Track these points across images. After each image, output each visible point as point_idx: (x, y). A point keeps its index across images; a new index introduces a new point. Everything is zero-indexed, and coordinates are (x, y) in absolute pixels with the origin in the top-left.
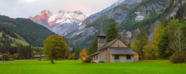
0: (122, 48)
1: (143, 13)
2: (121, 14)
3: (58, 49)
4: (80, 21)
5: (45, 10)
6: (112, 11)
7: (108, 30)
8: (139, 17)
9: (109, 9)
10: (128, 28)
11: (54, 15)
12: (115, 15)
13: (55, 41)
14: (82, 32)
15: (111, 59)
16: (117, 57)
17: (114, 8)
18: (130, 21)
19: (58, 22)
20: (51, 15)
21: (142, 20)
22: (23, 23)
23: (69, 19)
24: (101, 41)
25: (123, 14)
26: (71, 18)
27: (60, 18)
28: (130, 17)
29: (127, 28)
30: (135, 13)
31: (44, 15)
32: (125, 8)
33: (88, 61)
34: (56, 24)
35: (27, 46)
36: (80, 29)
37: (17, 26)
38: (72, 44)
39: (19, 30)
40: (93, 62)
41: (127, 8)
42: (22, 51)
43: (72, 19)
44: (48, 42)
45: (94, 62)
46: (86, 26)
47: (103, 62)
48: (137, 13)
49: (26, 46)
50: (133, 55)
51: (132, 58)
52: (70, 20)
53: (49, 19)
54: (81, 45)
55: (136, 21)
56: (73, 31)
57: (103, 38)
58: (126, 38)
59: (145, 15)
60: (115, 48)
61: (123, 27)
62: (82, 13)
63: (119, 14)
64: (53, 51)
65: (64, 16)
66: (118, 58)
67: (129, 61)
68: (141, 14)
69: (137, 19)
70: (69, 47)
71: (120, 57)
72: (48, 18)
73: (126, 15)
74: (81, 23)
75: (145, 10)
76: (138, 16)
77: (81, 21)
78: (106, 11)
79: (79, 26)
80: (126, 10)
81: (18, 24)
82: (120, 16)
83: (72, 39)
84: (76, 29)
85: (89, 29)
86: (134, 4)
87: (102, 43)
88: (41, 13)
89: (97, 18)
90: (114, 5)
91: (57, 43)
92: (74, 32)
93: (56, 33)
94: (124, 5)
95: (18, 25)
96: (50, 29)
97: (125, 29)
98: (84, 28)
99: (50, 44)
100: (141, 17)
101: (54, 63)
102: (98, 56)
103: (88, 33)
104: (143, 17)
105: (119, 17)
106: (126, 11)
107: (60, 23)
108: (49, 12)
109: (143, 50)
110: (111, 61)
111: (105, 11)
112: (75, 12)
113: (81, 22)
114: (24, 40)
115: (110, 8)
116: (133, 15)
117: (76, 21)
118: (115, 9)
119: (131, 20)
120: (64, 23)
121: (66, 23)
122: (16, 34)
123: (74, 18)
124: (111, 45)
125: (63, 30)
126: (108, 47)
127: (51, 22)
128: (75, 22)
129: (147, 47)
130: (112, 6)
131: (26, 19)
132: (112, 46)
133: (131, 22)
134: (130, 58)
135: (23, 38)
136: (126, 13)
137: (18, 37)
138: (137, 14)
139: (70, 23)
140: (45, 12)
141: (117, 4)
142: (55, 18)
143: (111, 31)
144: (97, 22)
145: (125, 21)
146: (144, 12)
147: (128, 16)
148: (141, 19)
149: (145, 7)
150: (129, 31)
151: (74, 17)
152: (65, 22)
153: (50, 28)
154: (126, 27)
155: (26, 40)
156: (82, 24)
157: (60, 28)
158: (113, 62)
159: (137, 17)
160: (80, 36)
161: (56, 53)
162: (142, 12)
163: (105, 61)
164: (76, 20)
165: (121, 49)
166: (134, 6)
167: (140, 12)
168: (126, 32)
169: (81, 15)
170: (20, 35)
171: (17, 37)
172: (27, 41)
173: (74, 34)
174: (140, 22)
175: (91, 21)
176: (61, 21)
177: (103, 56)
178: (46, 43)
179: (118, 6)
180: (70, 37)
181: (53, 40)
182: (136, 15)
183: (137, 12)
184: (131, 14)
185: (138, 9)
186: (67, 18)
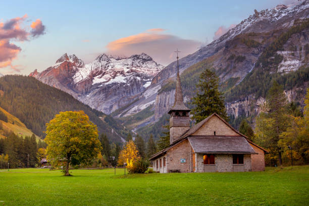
0: (224, 138)
1: (298, 52)
2: (244, 58)
3: (77, 144)
4: (147, 78)
5: (66, 54)
6: (221, 51)
7: (201, 96)
8: (288, 62)
9: (215, 47)
10: (261, 91)
11: (87, 66)
12: (229, 59)
13: (72, 125)
14: (151, 103)
15: (196, 164)
16: (210, 159)
17: (227, 42)
18: (266, 73)
19: (97, 80)
20: (81, 67)
21: (295, 70)
22: (19, 86)
23: (122, 73)
24: (178, 123)
25: (247, 58)
26: (126, 70)
27: (101, 72)
28: (266, 64)
29: (259, 91)
30: (279, 53)
31: (65, 68)
32: (253, 42)
33: (139, 170)
34: (92, 86)
35: (26, 138)
36: (146, 96)
37: (5, 95)
38: (130, 131)
39: (10, 102)
40: (151, 172)
41: (259, 44)
42: (17, 150)
43: (128, 72)
44: (56, 127)
45: (154, 172)
46: (160, 88)
47: (178, 171)
48: (284, 53)
49: (24, 138)
50: (248, 154)
51: (246, 161)
52: (124, 75)
53: (77, 74)
54: (150, 132)
55: (280, 73)
56: (132, 101)
57: (181, 114)
58: (256, 113)
59: (303, 58)
60: (206, 138)
61: (248, 88)
62: (151, 60)
63: (239, 57)
64: (66, 146)
65: (110, 68)
66: (213, 162)
67: (239, 168)
68: (293, 54)
69: (283, 68)
70: (122, 139)
71: (217, 160)
72: (75, 72)
73: (255, 59)
74: (150, 83)
75: (303, 44)
76: (285, 61)
77: (149, 78)
78: (209, 51)
79: (145, 89)
80: (256, 47)
81: (8, 88)
82: (242, 61)
83: (130, 120)
84: (138, 96)
85: (168, 96)
86: (274, 33)
87: (180, 128)
88: (57, 62)
89: (186, 68)
90: (227, 38)
91: (74, 128)
92: (133, 103)
93: (93, 108)
94: (250, 35)
95: (9, 92)
96: (79, 98)
97: (253, 92)
98: (156, 93)
99: (59, 131)
100: (293, 62)
101: (70, 175)
102: (166, 156)
103: (165, 106)
104: (297, 62)
105: (240, 64)
106: (256, 51)
107: (101, 84)
108: (76, 60)
109: (280, 142)
110: (196, 169)
111: (206, 52)
112: (136, 56)
113: (150, 81)
114: (23, 124)
115: (217, 43)
116: (273, 58)
117: (139, 78)
118: (228, 45)
119: (269, 70)
120: (110, 82)
121: (115, 84)
122: (5, 112)
123: (132, 71)
124: (197, 131)
125: (110, 100)
126: (190, 136)
127: (82, 82)
128: (135, 79)
129: (289, 133)
130: (221, 39)
131: (26, 76)
132: (198, 134)
133: (268, 75)
134: (241, 162)
135: (20, 120)
136: (256, 55)
137: (8, 117)
138: (282, 57)
139: (124, 84)
140: (68, 59)
141: (233, 35)
142: (89, 73)
143: (207, 98)
144: (188, 79)
145: (254, 74)
146: (301, 50)
147: (260, 60)
148: (292, 67)
149: (302, 38)
150: (264, 97)
151: (134, 69)
152: (112, 81)
153: (79, 96)
154: (256, 87)
155: (26, 125)
156: (153, 85)
157: (102, 95)
158: (201, 171)
159: (283, 63)
160: (148, 111)
161: (75, 152)
162: (296, 50)
163: (182, 170)
164: (138, 75)
165: (220, 140)
166: (275, 37)
167: (291, 50)
168: (256, 99)
169: (149, 65)
170: (13, 112)
171: (6, 117)
172: (30, 127)
173: (133, 109)
174: (289, 76)
175: (172, 76)
176: (102, 80)
177: (176, 158)
178: (51, 129)
179: (237, 39)
180: (125, 116)
181: (67, 121)
182: (280, 59)
183: (283, 50)
184: (269, 55)
185: (285, 43)
186: (117, 71)
